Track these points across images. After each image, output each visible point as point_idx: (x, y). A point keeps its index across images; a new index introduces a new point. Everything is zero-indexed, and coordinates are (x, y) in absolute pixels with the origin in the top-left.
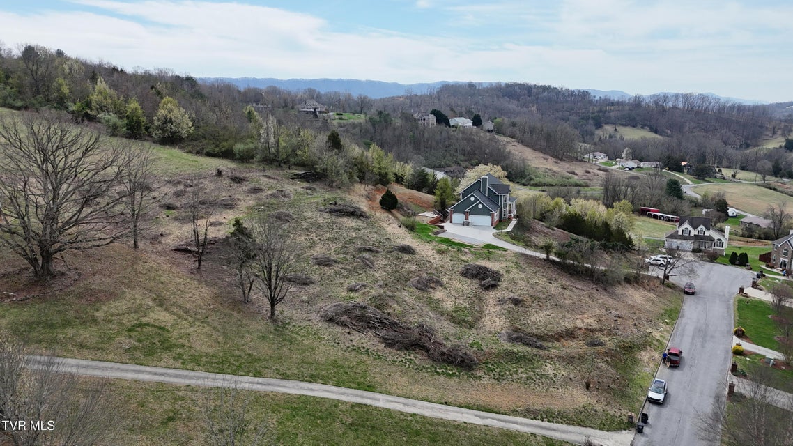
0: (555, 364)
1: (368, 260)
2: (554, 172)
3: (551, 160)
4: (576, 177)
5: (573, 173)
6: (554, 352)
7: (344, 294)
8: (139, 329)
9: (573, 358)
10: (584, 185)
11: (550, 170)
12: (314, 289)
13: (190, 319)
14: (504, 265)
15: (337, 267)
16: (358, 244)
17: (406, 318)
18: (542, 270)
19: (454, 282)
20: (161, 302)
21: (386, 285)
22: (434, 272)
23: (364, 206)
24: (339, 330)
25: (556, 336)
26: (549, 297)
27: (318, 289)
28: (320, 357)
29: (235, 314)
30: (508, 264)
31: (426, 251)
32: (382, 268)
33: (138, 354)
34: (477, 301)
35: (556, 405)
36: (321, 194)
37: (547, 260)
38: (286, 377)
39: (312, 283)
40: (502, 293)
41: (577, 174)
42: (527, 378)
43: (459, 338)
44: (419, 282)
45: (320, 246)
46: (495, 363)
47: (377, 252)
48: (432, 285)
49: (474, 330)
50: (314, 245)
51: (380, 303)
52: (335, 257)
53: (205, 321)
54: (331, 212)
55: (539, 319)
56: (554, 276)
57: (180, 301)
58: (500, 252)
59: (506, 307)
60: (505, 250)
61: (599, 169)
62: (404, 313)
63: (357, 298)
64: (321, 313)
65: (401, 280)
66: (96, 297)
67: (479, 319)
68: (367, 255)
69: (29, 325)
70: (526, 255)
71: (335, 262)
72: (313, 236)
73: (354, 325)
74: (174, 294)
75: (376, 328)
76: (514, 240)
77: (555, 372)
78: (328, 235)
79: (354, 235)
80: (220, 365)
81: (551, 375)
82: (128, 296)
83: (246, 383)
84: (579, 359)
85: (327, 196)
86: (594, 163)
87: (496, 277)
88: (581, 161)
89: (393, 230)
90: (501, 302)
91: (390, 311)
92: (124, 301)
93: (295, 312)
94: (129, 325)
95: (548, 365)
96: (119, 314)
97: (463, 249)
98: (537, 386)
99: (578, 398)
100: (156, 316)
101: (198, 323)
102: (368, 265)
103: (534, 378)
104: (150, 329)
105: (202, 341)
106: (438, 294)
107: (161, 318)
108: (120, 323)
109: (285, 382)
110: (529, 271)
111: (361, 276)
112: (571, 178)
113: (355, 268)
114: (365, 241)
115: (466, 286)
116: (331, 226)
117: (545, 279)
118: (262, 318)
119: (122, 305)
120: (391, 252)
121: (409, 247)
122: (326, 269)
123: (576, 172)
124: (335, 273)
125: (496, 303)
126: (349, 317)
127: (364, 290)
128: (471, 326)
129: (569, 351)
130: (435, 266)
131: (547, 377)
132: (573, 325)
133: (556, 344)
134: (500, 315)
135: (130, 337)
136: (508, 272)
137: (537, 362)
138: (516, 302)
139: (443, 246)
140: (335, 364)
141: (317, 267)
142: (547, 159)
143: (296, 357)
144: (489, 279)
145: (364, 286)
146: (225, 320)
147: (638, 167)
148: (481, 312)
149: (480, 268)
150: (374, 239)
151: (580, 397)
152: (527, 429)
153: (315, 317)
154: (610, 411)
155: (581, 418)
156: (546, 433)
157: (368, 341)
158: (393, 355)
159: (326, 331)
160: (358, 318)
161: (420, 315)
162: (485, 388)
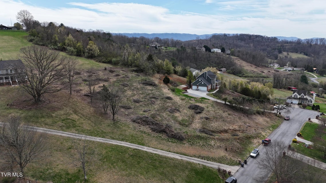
0: (216, 141)
1: (153, 101)
2: (255, 72)
3: (254, 66)
4: (264, 74)
5: (263, 72)
6: (217, 137)
7: (142, 113)
8: (66, 120)
9: (224, 139)
10: (267, 77)
11: (252, 71)
12: (130, 111)
13: (84, 118)
14: (207, 105)
15: (141, 103)
16: (151, 96)
17: (162, 122)
18: (222, 108)
19: (184, 110)
20: (75, 112)
21: (158, 110)
22: (177, 106)
23: (157, 82)
24: (136, 125)
25: (220, 132)
26: (222, 117)
27: (132, 110)
28: (127, 133)
29: (100, 117)
30: (208, 105)
31: (177, 99)
32: (158, 104)
33: (64, 128)
34: (191, 118)
35: (211, 155)
36: (142, 77)
37: (225, 104)
38: (113, 138)
39: (131, 108)
40: (203, 115)
41: (264, 73)
42: (203, 145)
43: (181, 130)
44: (171, 110)
45: (137, 95)
46: (192, 139)
47: (157, 99)
48: (176, 111)
49: (187, 128)
50: (134, 95)
51: (153, 116)
52: (141, 100)
53: (89, 119)
54: (143, 84)
55: (214, 125)
56: (226, 110)
57: (82, 112)
58: (206, 100)
59: (203, 120)
60: (209, 100)
61: (274, 71)
62: (162, 120)
63: (146, 114)
64: (131, 119)
65: (164, 109)
66: (54, 109)
67: (191, 124)
68: (153, 99)
69: (30, 117)
70: (217, 102)
71: (141, 101)
72: (135, 92)
73: (142, 123)
74: (81, 110)
75: (150, 125)
76: (215, 96)
77: (215, 144)
78: (140, 92)
79: (150, 92)
80: (91, 133)
81: (213, 144)
82: (65, 109)
84: (226, 140)
85: (143, 78)
86: (273, 68)
87: (202, 109)
88: (267, 67)
89: (166, 91)
90: (201, 118)
91: (157, 119)
92: (63, 111)
93: (122, 118)
94: (63, 119)
95: (213, 141)
96: (60, 115)
97: (192, 99)
98: (206, 148)
100: (73, 117)
101: (86, 120)
102: (153, 103)
103: (205, 145)
104: (69, 120)
105: (87, 125)
106: (177, 114)
107: (74, 117)
108: (60, 118)
109: (112, 140)
110: (216, 108)
111: (149, 107)
112: (261, 74)
113: (148, 104)
114: (154, 95)
115: (189, 112)
116: (142, 89)
117: (222, 111)
118: (110, 119)
119: (62, 112)
120: (163, 99)
121: (170, 97)
122: (137, 104)
123: (264, 71)
124: (140, 105)
125: (199, 119)
126: (141, 121)
127: (149, 112)
128: (187, 126)
129: (223, 137)
130: (179, 104)
131: (211, 145)
132: (228, 128)
133: (219, 134)
134: (199, 123)
135: (63, 122)
136: (207, 108)
137: (209, 140)
138: (207, 119)
139: (184, 97)
140: (132, 136)
141: (134, 103)
142: (252, 66)
144: (199, 110)
145: (150, 110)
146: (96, 119)
147: (293, 70)
148: (192, 121)
149: (196, 106)
150: (158, 94)
151: (222, 153)
152: (197, 162)
153: (129, 120)
154: (233, 159)
155: (220, 160)
156: (204, 164)
157: (146, 129)
158: (154, 134)
159: (132, 125)
160: (144, 121)
161: (168, 121)
162: (186, 147)
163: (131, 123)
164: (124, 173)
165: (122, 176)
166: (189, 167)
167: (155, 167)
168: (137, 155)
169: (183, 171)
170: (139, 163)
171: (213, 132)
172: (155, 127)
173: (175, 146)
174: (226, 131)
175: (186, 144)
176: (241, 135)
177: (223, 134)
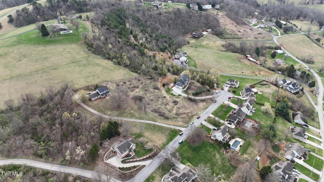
6: (181, 117)
7: (154, 106)
17: (162, 111)
18: (186, 100)
24: (153, 113)
28: (150, 117)
33: (131, 117)
34: (173, 108)
35: (178, 124)
38: (146, 120)
43: (168, 114)
46: (172, 118)
55: (181, 111)
80: (139, 119)
83: (142, 121)
93: (148, 110)
98: (176, 122)
105: (137, 115)
109: (146, 121)
118: (144, 111)
125: (176, 108)
128: (171, 112)
131: (178, 120)
134: (175, 110)
137: (178, 118)
138: (179, 108)
140: (152, 118)
143: (147, 117)
148: (173, 110)
151: (181, 123)
152: (173, 127)
154: (184, 125)
155: (180, 126)
156: (175, 128)
157: (156, 115)
158: (159, 117)
159: (151, 113)
160: (155, 111)
161: (164, 110)
162: (170, 122)
164: (151, 132)
166: (170, 129)
169: (168, 131)
171: (180, 114)
172: (159, 114)
173: (166, 121)
174: (185, 113)
175: (170, 121)
176: (190, 115)
177: (183, 115)
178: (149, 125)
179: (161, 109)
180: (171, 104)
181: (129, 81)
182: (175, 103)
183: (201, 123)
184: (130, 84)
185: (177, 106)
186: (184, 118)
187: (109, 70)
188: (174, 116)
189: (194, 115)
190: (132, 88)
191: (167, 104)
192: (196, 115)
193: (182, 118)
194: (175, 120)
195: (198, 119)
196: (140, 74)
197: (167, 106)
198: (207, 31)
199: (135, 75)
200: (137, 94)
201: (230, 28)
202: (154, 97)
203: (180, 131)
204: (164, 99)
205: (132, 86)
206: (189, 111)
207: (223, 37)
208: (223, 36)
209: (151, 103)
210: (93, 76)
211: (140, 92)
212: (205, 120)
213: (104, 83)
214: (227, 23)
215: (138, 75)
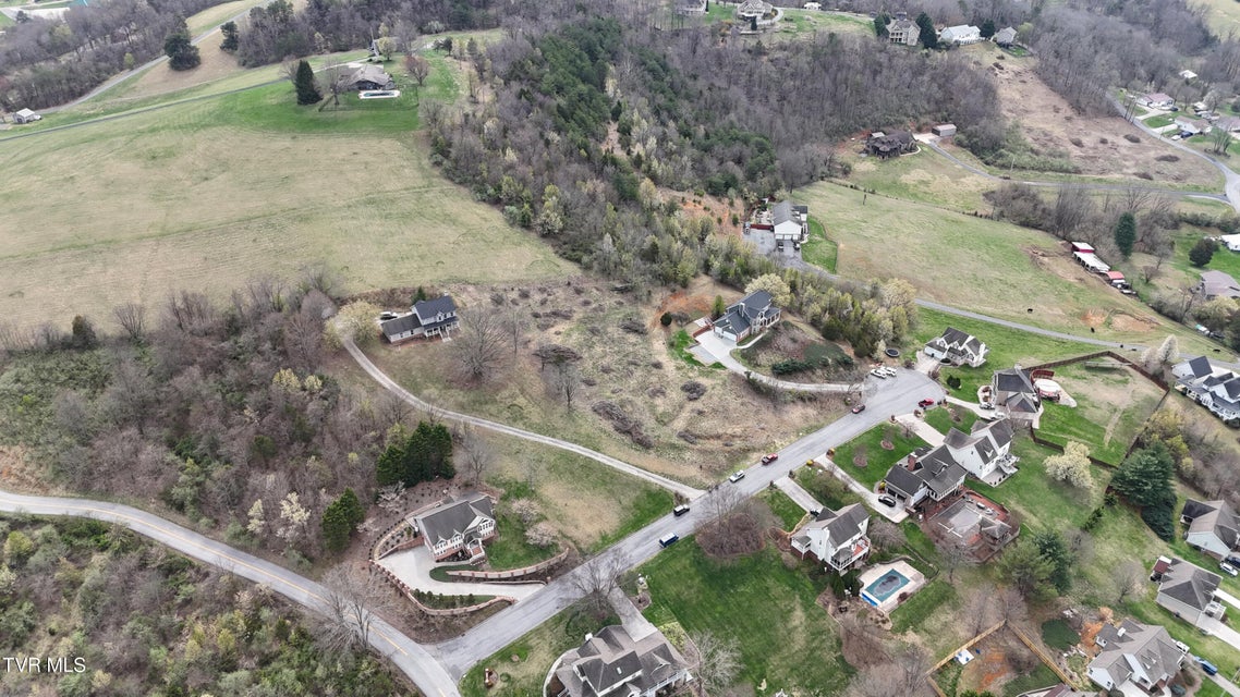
0: (693, 453)
1: (631, 371)
6: (698, 446)
7: (608, 394)
8: (512, 407)
15: (611, 375)
17: (632, 416)
23: (650, 320)
24: (597, 417)
25: (708, 437)
28: (583, 431)
33: (511, 421)
34: (678, 409)
35: (677, 473)
38: (565, 439)
42: (673, 458)
43: (653, 431)
46: (663, 448)
47: (639, 365)
49: (664, 428)
51: (623, 404)
55: (706, 425)
59: (692, 415)
62: (633, 412)
64: (592, 406)
67: (672, 420)
71: (612, 370)
73: (605, 416)
75: (614, 419)
77: (690, 457)
80: (540, 430)
83: (547, 440)
84: (710, 452)
85: (628, 311)
89: (658, 346)
90: (692, 411)
94: (508, 404)
95: (689, 453)
98: (676, 462)
99: (693, 471)
100: (519, 401)
103: (677, 458)
105: (535, 416)
108: (505, 403)
109: (562, 442)
111: (622, 382)
114: (636, 355)
116: (620, 341)
118: (564, 405)
125: (688, 412)
127: (620, 393)
128: (665, 424)
129: (708, 446)
131: (683, 459)
132: (724, 431)
133: (706, 441)
134: (685, 420)
135: (508, 411)
137: (685, 450)
138: (700, 413)
140: (588, 436)
143: (572, 429)
148: (676, 416)
152: (656, 481)
153: (589, 407)
154: (704, 480)
155: (685, 481)
156: (663, 484)
157: (608, 425)
158: (616, 435)
159: (591, 417)
160: (608, 413)
161: (641, 414)
162: (650, 459)
163: (591, 412)
164: (570, 486)
165: (568, 489)
166: (643, 486)
167: (605, 483)
168: (589, 466)
169: (635, 490)
170: (587, 477)
171: (698, 437)
172: (620, 425)
173: (637, 456)
174: (718, 437)
175: (653, 453)
176: (738, 444)
177: (712, 441)
178: (570, 458)
179: (630, 408)
180: (676, 395)
181: (542, 290)
182: (693, 391)
183: (772, 483)
184: (543, 303)
185: (698, 405)
186: (712, 452)
187: (482, 243)
188: (675, 440)
189: (754, 450)
190: (547, 315)
191: (660, 392)
192: (764, 448)
193: (703, 452)
194: (673, 454)
195: (765, 464)
196: (587, 267)
197: (659, 401)
198: (936, 132)
199: (570, 269)
200: (557, 341)
201: (1041, 126)
202: (616, 358)
203: (681, 499)
204: (655, 371)
205: (549, 311)
206: (738, 430)
207: (999, 161)
208: (1001, 155)
209: (598, 381)
210: (422, 257)
211: (569, 335)
212: (791, 473)
213: (453, 286)
214: (1033, 107)
215: (579, 273)
